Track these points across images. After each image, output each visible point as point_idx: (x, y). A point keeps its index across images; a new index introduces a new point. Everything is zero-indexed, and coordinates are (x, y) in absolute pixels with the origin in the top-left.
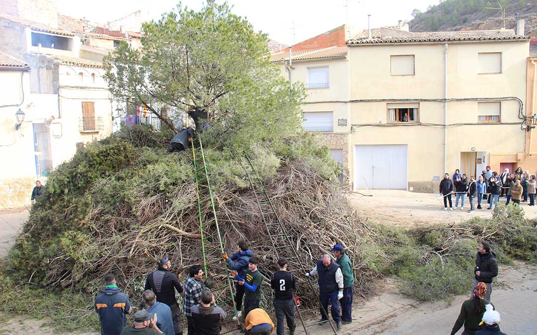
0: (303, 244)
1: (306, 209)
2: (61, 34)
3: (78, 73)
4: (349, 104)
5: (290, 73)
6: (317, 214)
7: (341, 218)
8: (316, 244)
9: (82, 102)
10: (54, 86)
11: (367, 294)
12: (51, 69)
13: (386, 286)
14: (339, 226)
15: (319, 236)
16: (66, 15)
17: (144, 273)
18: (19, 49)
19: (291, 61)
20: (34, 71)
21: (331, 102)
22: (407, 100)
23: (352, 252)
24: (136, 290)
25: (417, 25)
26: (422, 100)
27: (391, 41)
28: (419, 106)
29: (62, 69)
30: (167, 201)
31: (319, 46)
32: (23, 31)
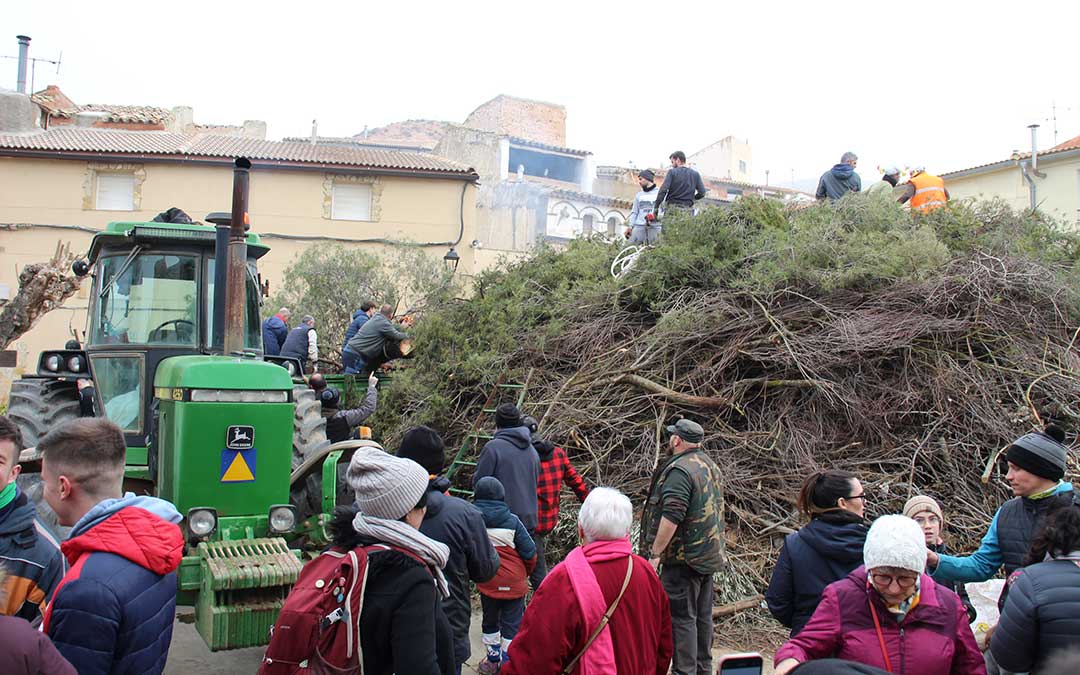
3: (583, 215)
5: (1033, 187)
12: (535, 206)
19: (1035, 156)
29: (555, 206)
32: (496, 145)
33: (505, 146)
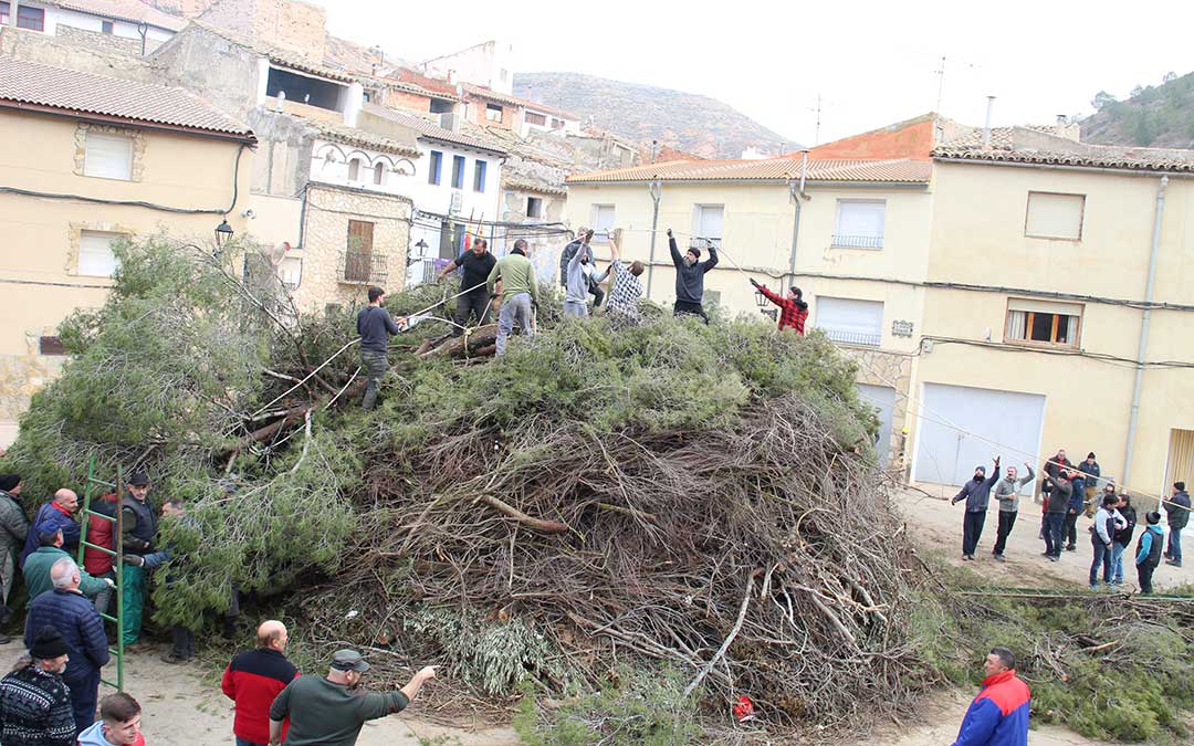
0: (776, 584)
1: (795, 508)
2: (326, 76)
3: (349, 159)
4: (924, 288)
5: (798, 207)
6: (817, 524)
7: (870, 540)
8: (807, 589)
9: (350, 221)
10: (299, 181)
11: (905, 717)
12: (298, 145)
13: (953, 708)
14: (861, 556)
15: (816, 571)
16: (343, 39)
17: (428, 596)
18: (243, 99)
19: (803, 179)
20: (262, 145)
21: (881, 280)
22: (1056, 295)
23: (884, 618)
24: (405, 629)
25: (1102, 129)
26: (1090, 299)
27: (1034, 159)
28: (1083, 311)
29: (321, 148)
30: (496, 447)
31: (871, 154)
32: (254, 64)
33: (264, 66)
